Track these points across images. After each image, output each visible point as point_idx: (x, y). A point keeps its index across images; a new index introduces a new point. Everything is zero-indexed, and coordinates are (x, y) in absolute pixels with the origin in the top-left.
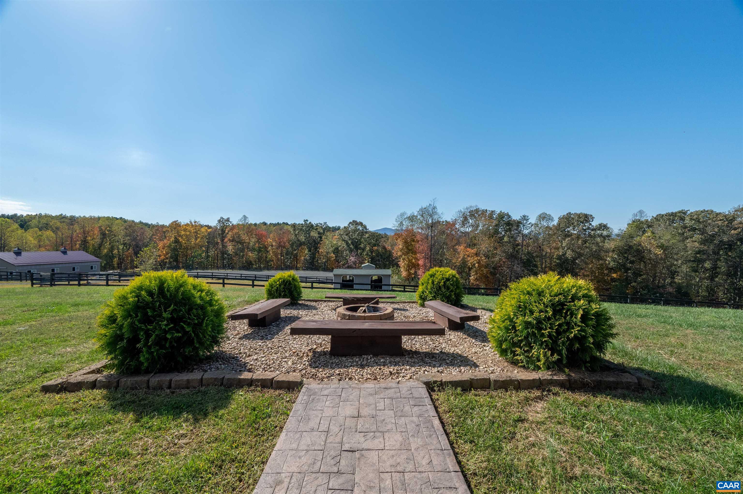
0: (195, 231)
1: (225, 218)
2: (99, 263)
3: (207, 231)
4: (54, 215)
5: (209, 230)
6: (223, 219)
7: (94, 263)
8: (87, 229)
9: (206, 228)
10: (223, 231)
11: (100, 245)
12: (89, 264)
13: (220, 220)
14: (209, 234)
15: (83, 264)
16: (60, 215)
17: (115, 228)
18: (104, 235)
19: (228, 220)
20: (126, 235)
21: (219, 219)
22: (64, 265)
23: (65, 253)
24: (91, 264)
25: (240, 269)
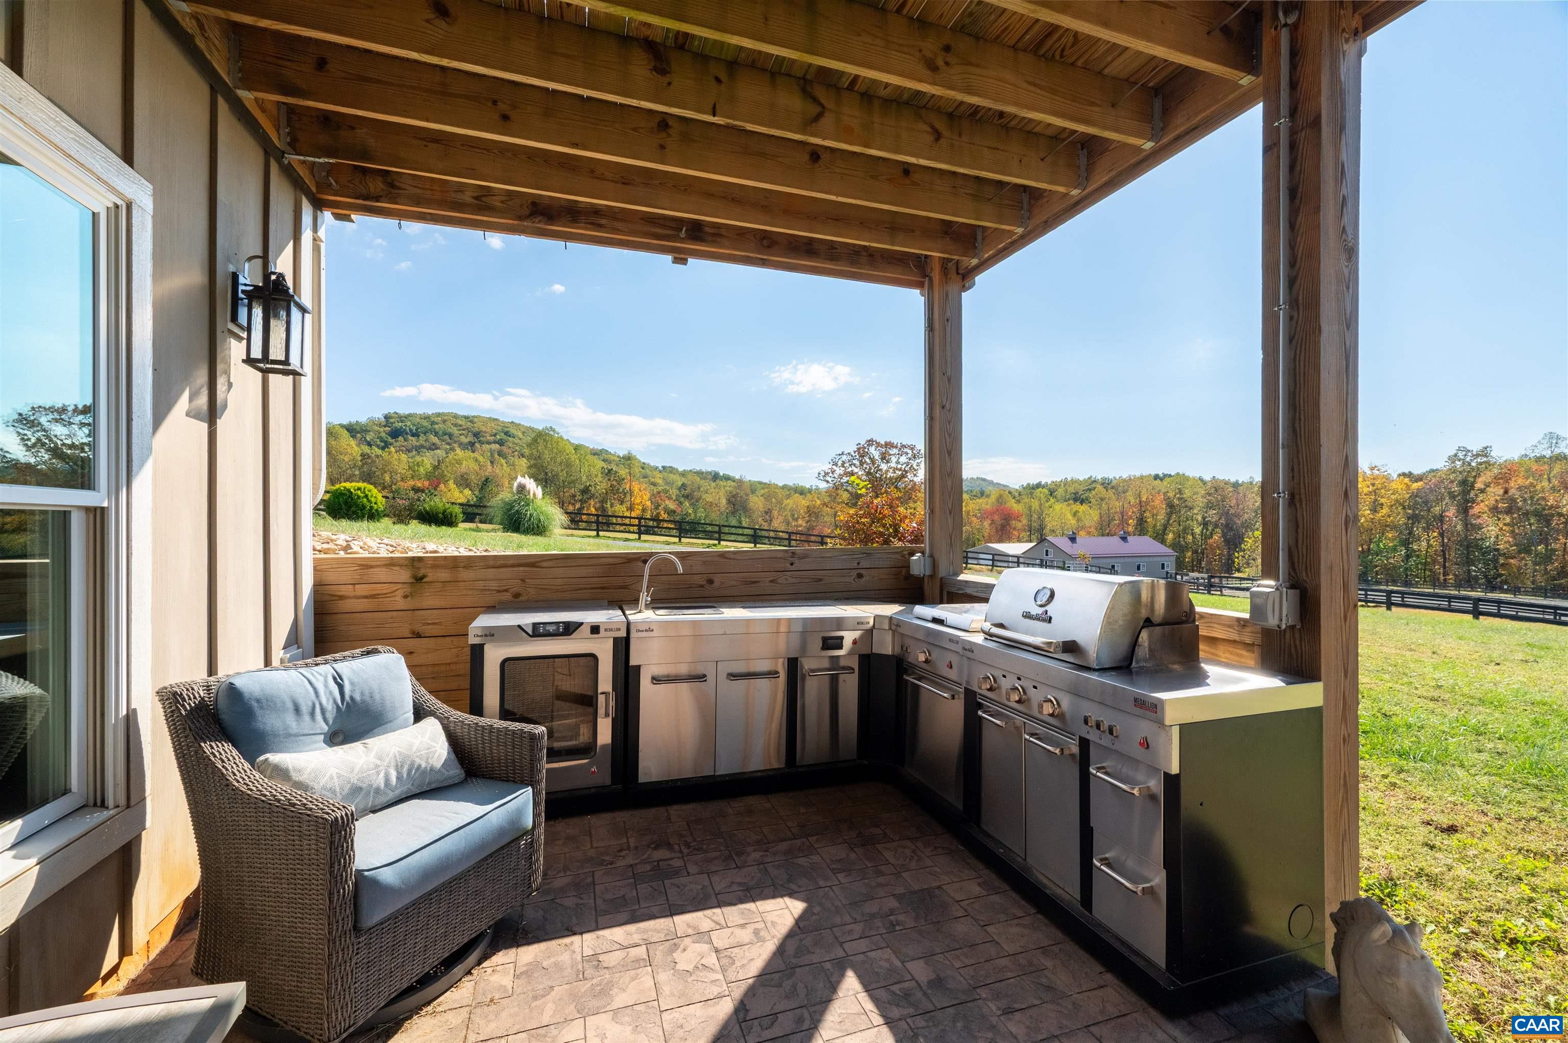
0: (1371, 489)
2: (1174, 559)
3: (1408, 487)
4: (1081, 479)
5: (1415, 486)
7: (1167, 558)
8: (1144, 499)
9: (1407, 480)
10: (1467, 485)
11: (1165, 527)
12: (1159, 559)
13: (1456, 455)
14: (1414, 496)
15: (1151, 559)
16: (1089, 478)
17: (1187, 493)
18: (1171, 506)
20: (1209, 506)
21: (1452, 453)
22: (1127, 560)
23: (1124, 539)
24: (1162, 560)
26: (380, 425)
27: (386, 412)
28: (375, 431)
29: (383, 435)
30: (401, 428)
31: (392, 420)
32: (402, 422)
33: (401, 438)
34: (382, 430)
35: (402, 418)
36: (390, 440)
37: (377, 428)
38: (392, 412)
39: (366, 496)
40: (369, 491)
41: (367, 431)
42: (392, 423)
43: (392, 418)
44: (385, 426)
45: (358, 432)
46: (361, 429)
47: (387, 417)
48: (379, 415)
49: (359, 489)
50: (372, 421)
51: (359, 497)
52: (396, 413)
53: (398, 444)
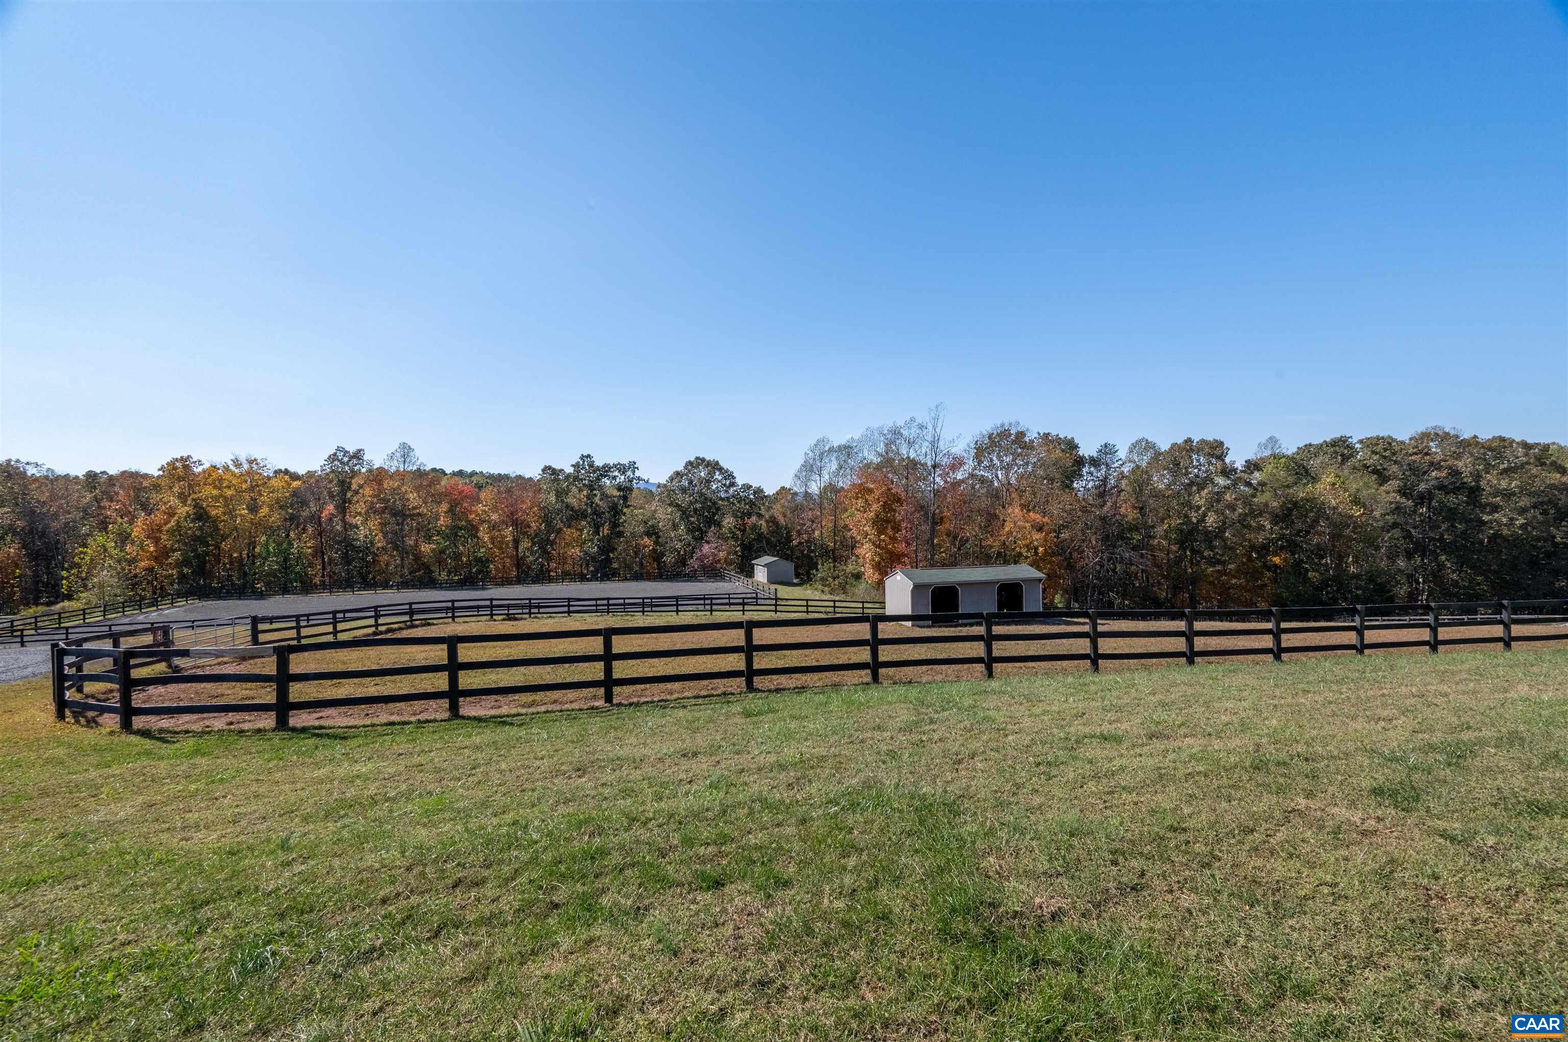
1: (352, 449)
6: (347, 452)
19: (358, 455)
25: (405, 585)
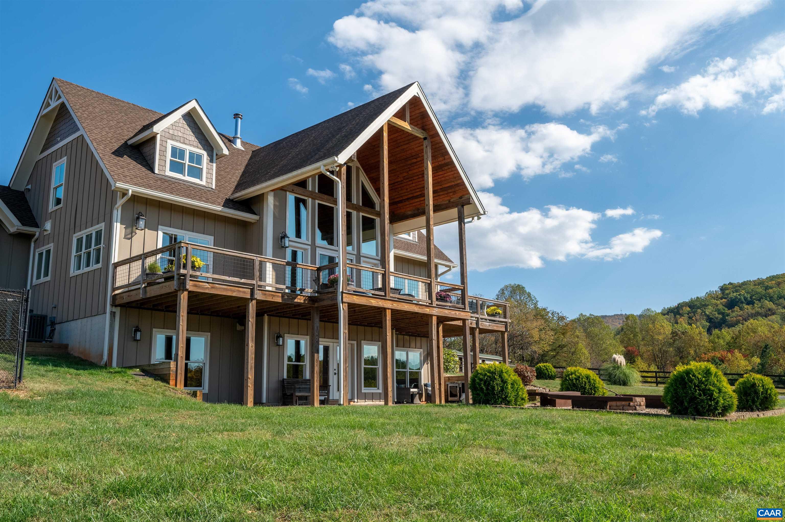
26: (717, 298)
27: (722, 284)
28: (712, 305)
29: (721, 307)
30: (736, 297)
31: (727, 292)
32: (737, 291)
33: (736, 308)
34: (719, 302)
35: (736, 287)
36: (727, 311)
37: (714, 301)
38: (727, 283)
39: (547, 369)
40: (548, 367)
41: (706, 305)
42: (727, 294)
43: (727, 289)
44: (721, 299)
45: (698, 308)
46: (701, 304)
47: (723, 289)
48: (715, 288)
49: (544, 366)
50: (711, 295)
51: (544, 370)
52: (730, 284)
53: (734, 314)
